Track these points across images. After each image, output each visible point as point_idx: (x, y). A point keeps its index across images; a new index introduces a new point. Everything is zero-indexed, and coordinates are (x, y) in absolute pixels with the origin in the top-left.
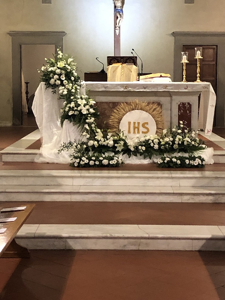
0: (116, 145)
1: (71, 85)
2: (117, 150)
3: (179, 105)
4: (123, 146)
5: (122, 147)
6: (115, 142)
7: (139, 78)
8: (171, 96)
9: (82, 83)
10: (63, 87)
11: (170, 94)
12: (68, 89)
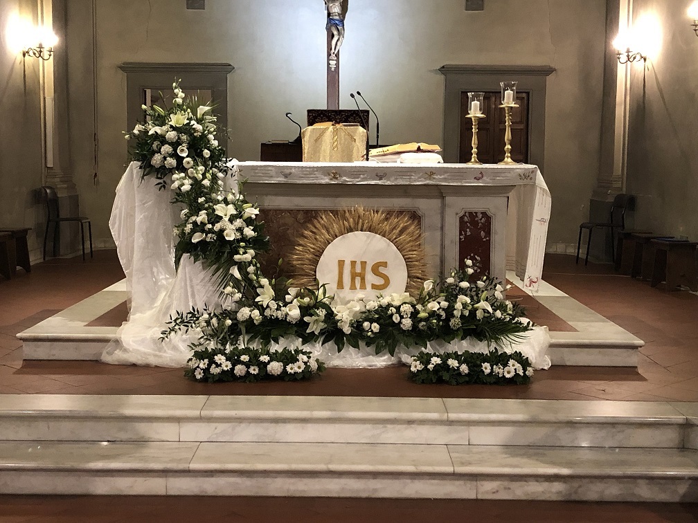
0: (306, 319)
1: (201, 168)
2: (308, 331)
3: (461, 218)
4: (324, 321)
5: (322, 325)
6: (305, 310)
7: (367, 155)
8: (443, 198)
9: (229, 164)
10: (183, 175)
11: (439, 192)
12: (194, 179)
